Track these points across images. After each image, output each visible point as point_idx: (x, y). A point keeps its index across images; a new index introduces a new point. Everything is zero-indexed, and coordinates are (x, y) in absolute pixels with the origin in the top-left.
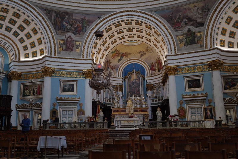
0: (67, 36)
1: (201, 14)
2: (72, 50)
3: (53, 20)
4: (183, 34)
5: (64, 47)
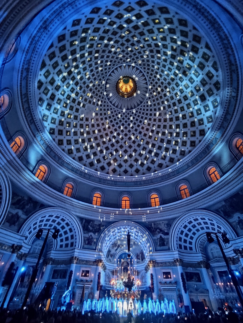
0: (89, 235)
1: (166, 228)
2: (91, 245)
3: (83, 224)
4: (158, 239)
5: (87, 242)
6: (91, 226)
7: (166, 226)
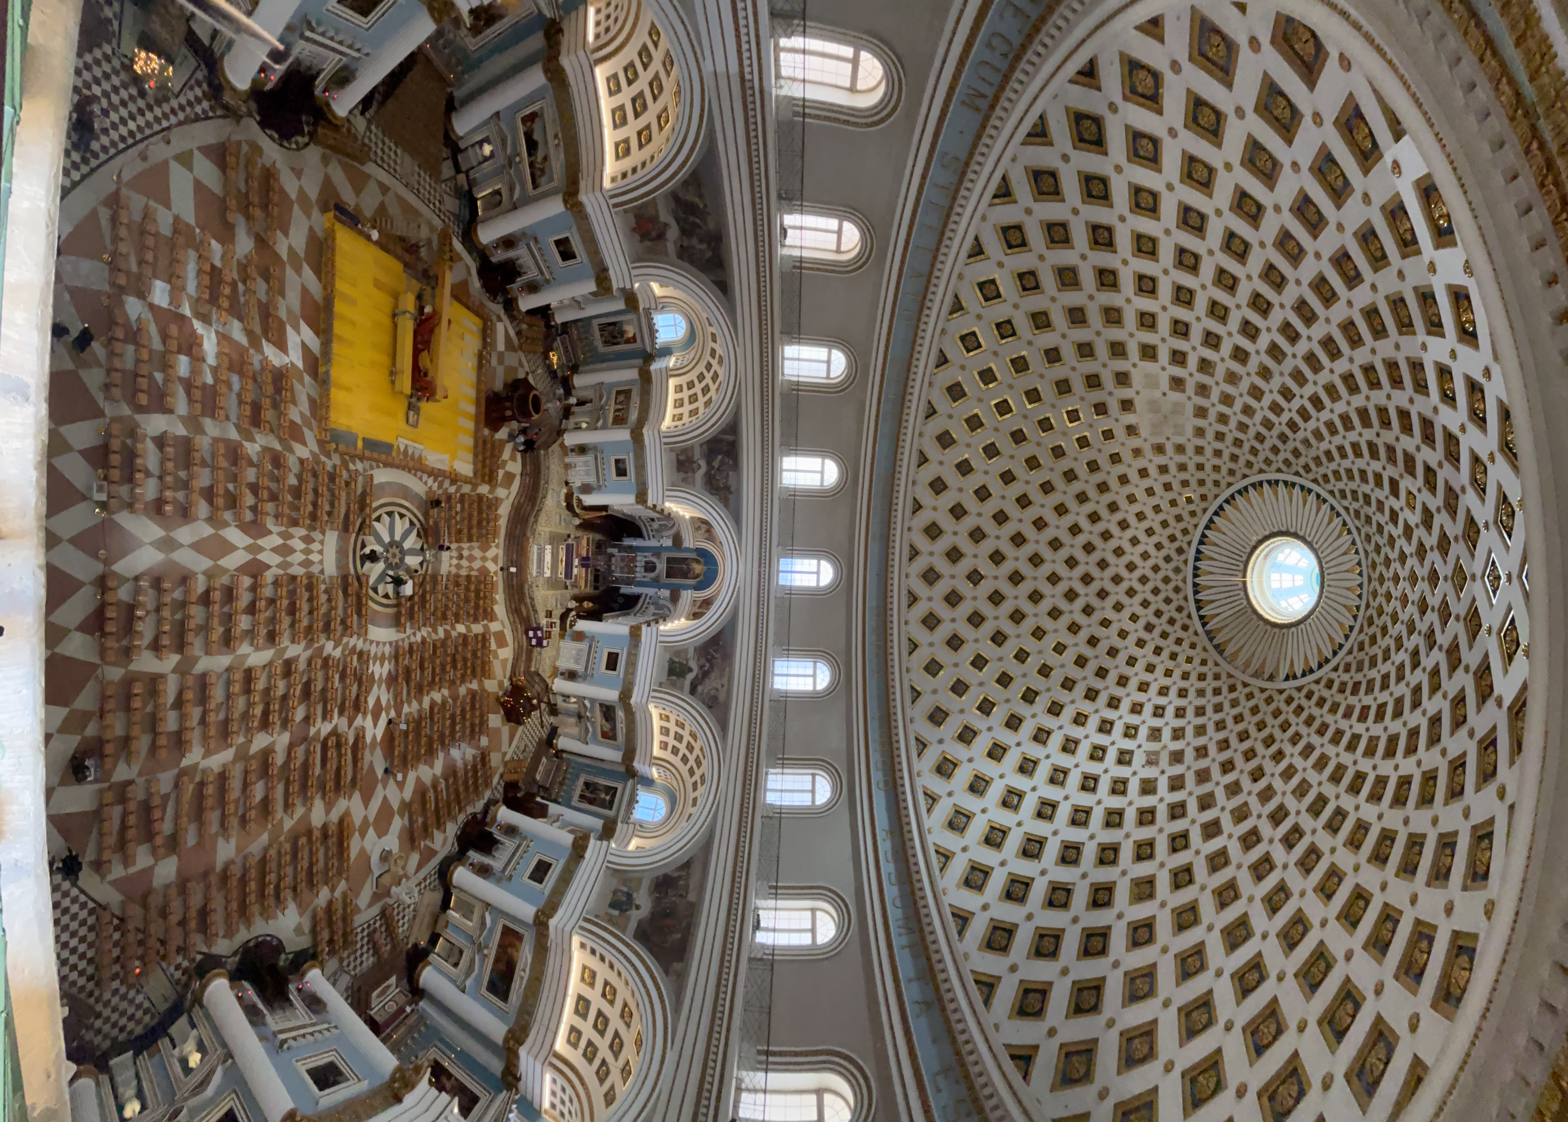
0: (700, 462)
6: (722, 463)
7: (712, 693)
